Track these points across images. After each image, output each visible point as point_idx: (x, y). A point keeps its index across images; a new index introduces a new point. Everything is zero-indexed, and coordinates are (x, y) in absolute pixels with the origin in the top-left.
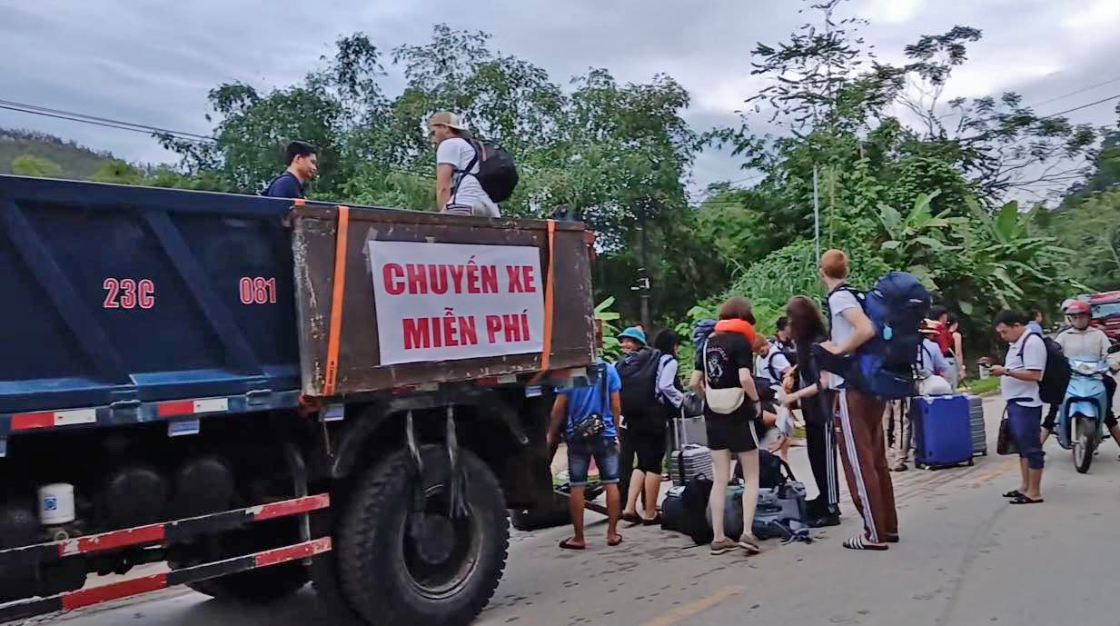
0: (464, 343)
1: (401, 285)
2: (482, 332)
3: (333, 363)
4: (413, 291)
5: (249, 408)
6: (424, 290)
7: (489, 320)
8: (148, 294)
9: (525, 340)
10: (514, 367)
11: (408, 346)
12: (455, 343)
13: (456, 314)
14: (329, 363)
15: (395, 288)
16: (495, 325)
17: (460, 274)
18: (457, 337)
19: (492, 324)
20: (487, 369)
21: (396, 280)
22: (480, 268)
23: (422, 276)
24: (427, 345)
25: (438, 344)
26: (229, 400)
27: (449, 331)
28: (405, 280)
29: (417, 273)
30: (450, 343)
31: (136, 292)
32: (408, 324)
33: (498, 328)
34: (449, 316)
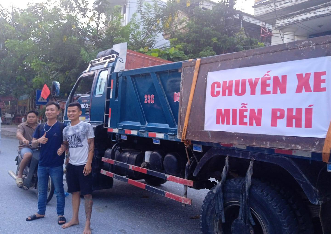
0: (251, 124)
1: (218, 93)
2: (266, 119)
3: (185, 126)
4: (224, 95)
5: (169, 139)
6: (230, 94)
7: (274, 112)
8: (153, 99)
9: (306, 126)
10: (293, 145)
11: (218, 123)
12: (246, 124)
13: (249, 107)
14: (184, 126)
15: (215, 93)
16: (278, 115)
17: (256, 83)
18: (247, 120)
19: (277, 114)
20: (268, 143)
21: (216, 89)
22: (272, 79)
23: (231, 86)
24: (228, 123)
25: (234, 123)
26: (164, 135)
27: (242, 117)
28: (220, 89)
29: (227, 85)
30: (242, 123)
31: (151, 99)
32: (219, 112)
33: (282, 117)
34: (244, 108)
